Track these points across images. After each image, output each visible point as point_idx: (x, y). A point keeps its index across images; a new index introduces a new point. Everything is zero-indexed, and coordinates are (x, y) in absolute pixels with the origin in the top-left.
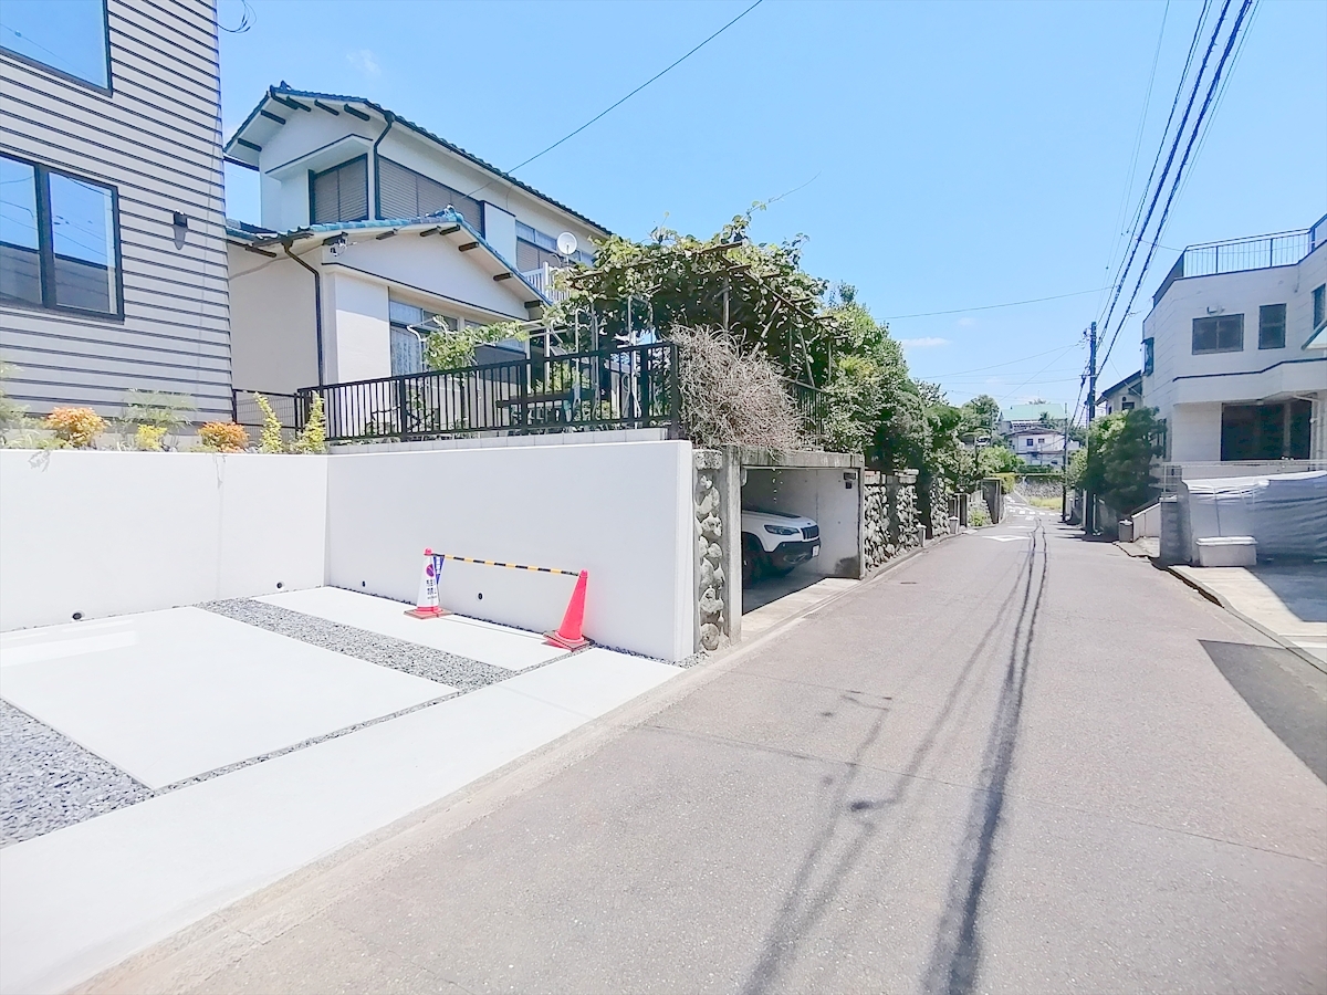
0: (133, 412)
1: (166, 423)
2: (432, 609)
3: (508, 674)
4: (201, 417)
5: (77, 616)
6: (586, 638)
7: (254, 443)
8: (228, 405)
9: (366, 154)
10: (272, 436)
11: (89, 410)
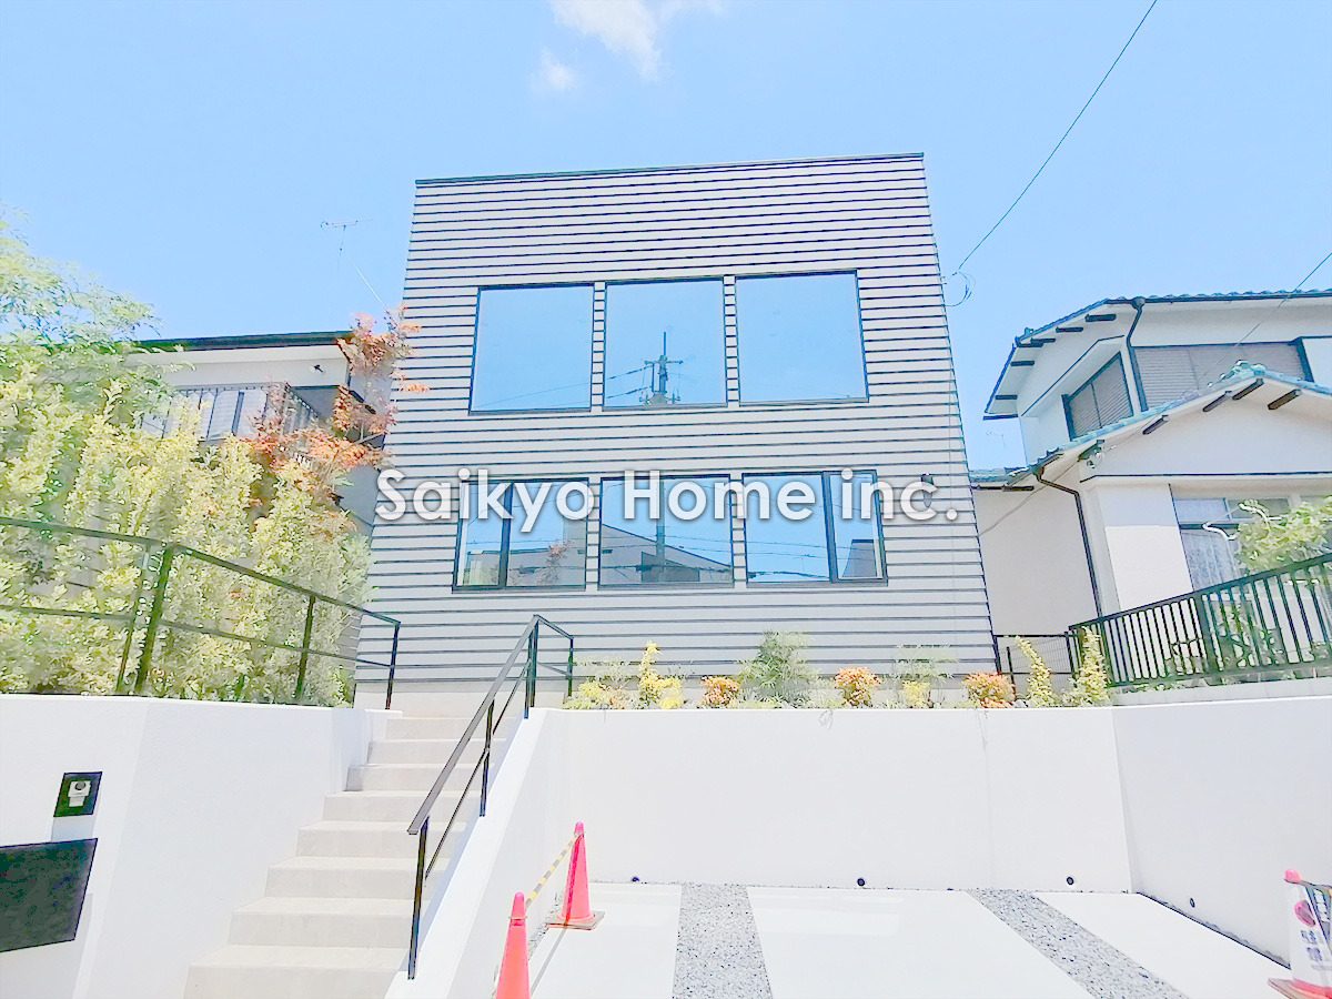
0: (902, 668)
1: (929, 678)
2: (1327, 992)
4: (963, 668)
5: (861, 883)
7: (1017, 697)
8: (990, 654)
9: (1119, 353)
10: (1037, 687)
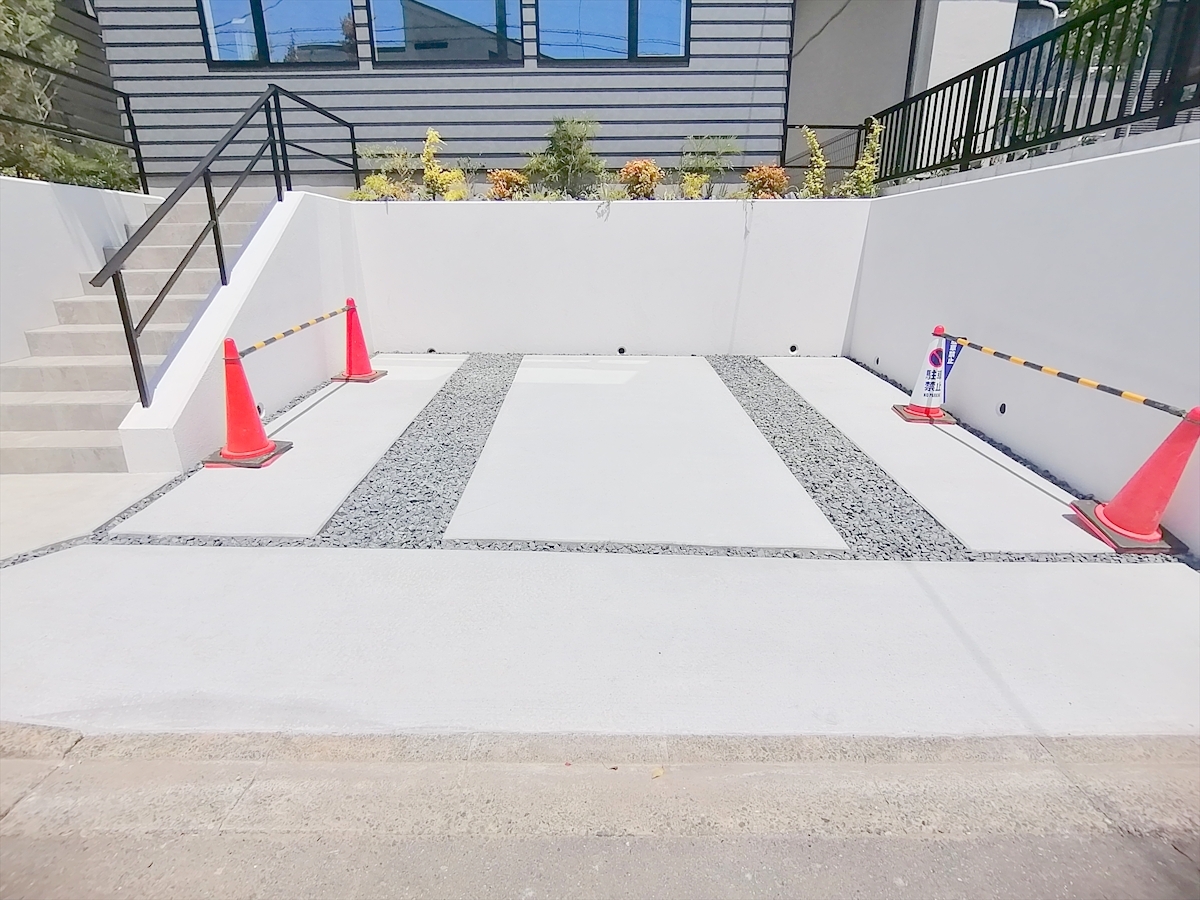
0: (686, 161)
1: (709, 170)
2: (927, 411)
3: (956, 550)
4: (749, 161)
5: (622, 351)
6: (1166, 534)
7: (796, 187)
8: (776, 145)
10: (812, 180)
11: (652, 161)
